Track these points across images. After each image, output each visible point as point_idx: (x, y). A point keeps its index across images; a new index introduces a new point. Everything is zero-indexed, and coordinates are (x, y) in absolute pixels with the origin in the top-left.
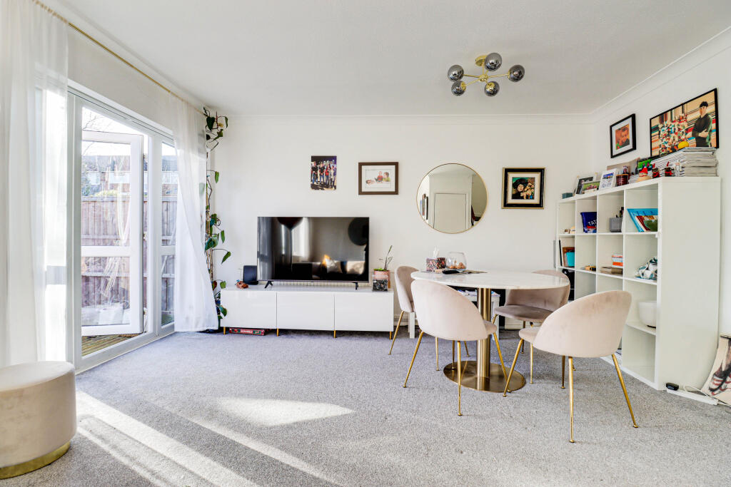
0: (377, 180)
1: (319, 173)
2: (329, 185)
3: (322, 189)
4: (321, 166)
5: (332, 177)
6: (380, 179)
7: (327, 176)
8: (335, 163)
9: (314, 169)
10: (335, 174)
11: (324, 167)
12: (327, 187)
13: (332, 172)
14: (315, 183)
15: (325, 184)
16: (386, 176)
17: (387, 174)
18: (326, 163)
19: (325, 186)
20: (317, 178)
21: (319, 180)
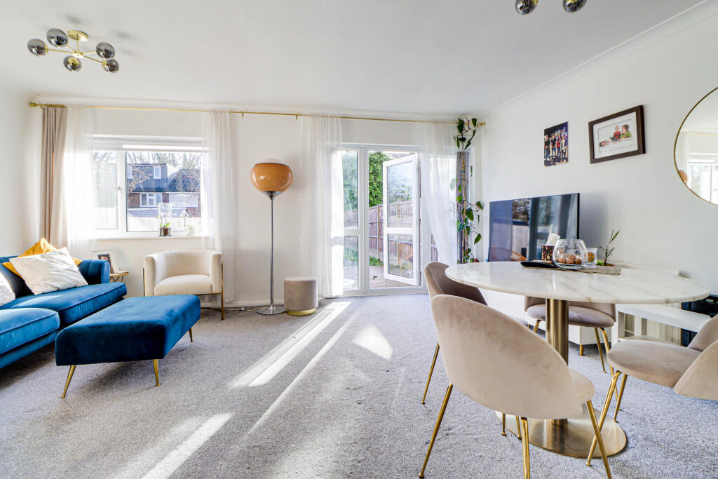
0: (613, 139)
1: (551, 146)
2: (561, 158)
3: (554, 164)
4: (553, 137)
5: (563, 148)
6: (617, 137)
7: (559, 148)
8: (567, 130)
9: (547, 143)
10: (566, 144)
11: (555, 139)
12: (559, 161)
13: (563, 141)
14: (548, 159)
15: (557, 157)
16: (624, 131)
17: (626, 127)
18: (557, 134)
19: (557, 160)
20: (549, 152)
21: (551, 154)
